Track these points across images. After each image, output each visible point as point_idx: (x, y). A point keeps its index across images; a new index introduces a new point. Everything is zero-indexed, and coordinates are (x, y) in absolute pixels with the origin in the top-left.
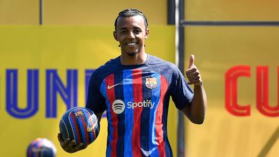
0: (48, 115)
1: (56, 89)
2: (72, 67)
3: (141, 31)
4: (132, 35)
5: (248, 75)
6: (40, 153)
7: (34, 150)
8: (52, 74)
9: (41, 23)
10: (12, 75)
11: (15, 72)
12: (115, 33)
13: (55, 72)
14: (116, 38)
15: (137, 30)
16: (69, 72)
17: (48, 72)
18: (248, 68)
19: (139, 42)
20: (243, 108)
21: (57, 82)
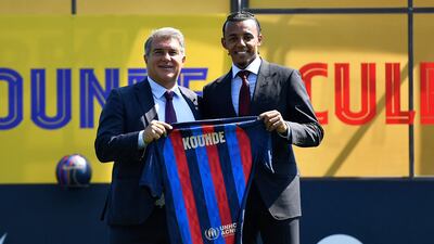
0: (83, 125)
1: (92, 92)
2: (112, 66)
3: (252, 37)
4: (243, 43)
5: (325, 74)
6: (72, 171)
7: (65, 168)
8: (87, 74)
9: (74, 12)
10: (38, 75)
11: (42, 72)
12: (222, 40)
13: (90, 71)
14: (225, 46)
15: (248, 37)
16: (108, 71)
17: (83, 72)
18: (324, 66)
19: (250, 50)
20: (319, 115)
21: (93, 83)
